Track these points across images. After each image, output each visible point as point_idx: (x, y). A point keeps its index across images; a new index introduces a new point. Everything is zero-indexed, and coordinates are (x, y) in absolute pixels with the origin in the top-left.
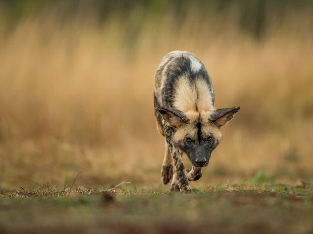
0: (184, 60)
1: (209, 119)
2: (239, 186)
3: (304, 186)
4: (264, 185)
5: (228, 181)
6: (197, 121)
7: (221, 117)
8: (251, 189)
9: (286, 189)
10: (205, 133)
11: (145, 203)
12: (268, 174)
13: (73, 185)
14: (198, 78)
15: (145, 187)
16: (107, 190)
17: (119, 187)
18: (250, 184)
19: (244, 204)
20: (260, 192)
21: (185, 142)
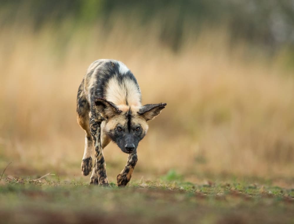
0: (112, 64)
1: (137, 112)
2: (152, 183)
3: (210, 185)
4: (174, 182)
5: (142, 177)
6: (127, 113)
7: (148, 111)
8: (163, 185)
9: (194, 187)
10: (134, 124)
11: (67, 194)
12: (178, 173)
13: (4, 175)
14: (126, 78)
15: (68, 179)
16: (33, 180)
17: (45, 178)
18: (161, 181)
19: (155, 198)
20: (170, 189)
21: (116, 131)
